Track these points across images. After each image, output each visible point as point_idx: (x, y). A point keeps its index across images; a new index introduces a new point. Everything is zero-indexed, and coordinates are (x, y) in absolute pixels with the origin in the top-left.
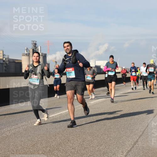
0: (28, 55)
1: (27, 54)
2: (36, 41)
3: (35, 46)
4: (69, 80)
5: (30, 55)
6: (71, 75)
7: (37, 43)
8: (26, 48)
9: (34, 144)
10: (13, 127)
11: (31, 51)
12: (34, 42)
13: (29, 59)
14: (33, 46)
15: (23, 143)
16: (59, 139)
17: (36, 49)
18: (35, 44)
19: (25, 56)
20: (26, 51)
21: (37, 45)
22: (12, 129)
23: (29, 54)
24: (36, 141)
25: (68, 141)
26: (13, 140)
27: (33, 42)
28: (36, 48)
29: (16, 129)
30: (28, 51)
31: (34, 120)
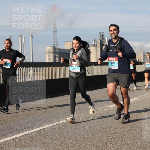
0: (95, 46)
1: (95, 44)
2: (103, 33)
3: (102, 38)
4: (111, 71)
5: (98, 46)
6: (113, 65)
7: (104, 34)
8: (94, 39)
9: (103, 130)
10: (83, 113)
11: (99, 42)
12: (102, 34)
13: (97, 49)
14: (100, 38)
15: (92, 128)
16: (127, 126)
17: (103, 40)
18: (103, 35)
19: (93, 46)
20: (94, 42)
21: (104, 36)
22: (82, 115)
23: (97, 44)
24: (105, 127)
25: (136, 128)
26: (84, 126)
27: (100, 33)
28: (104, 38)
29: (85, 115)
30: (96, 42)
31: (102, 108)
